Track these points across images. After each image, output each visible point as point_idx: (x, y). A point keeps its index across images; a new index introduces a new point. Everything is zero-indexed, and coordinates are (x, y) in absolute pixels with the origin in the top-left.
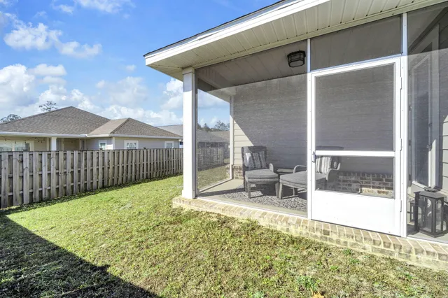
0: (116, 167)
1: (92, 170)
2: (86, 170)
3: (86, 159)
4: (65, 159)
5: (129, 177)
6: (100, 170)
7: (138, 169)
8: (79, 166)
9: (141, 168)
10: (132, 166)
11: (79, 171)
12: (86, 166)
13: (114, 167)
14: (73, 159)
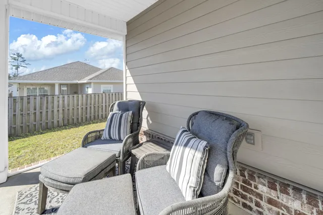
0: (75, 109)
1: (53, 111)
2: (47, 112)
3: (47, 103)
4: (29, 103)
5: (88, 117)
6: (61, 111)
7: (96, 110)
8: (41, 108)
9: (100, 109)
10: (91, 107)
11: (41, 113)
12: (47, 108)
13: (73, 109)
14: (35, 103)
